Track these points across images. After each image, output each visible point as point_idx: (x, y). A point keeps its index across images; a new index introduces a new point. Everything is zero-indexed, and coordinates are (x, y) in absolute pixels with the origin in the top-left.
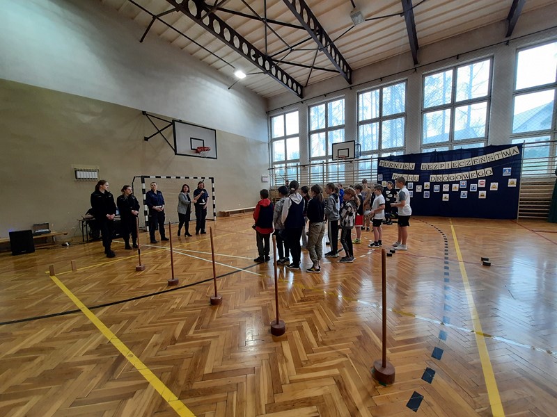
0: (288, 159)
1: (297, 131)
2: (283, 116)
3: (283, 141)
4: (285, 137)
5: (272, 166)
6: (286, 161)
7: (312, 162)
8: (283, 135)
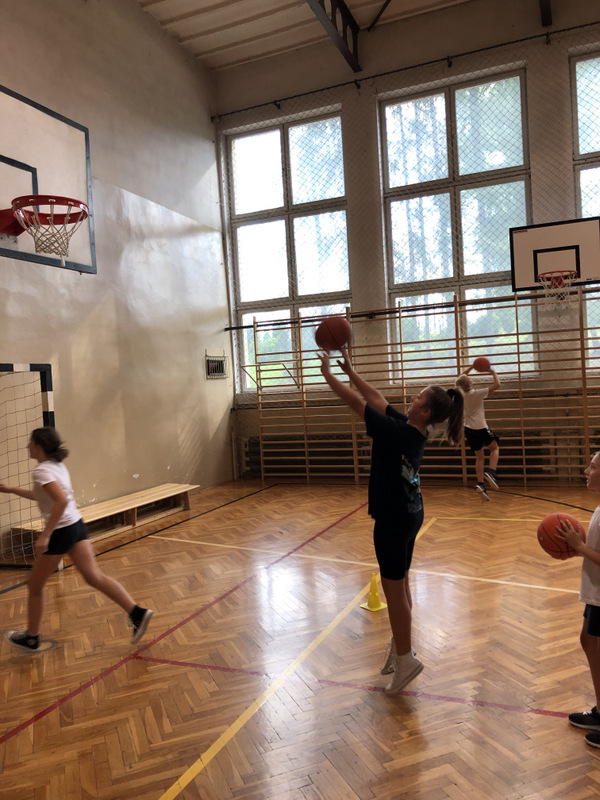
0: (302, 291)
1: (336, 189)
2: (276, 135)
3: (280, 225)
4: (290, 212)
5: (238, 319)
6: (294, 300)
7: (403, 301)
8: (280, 203)
